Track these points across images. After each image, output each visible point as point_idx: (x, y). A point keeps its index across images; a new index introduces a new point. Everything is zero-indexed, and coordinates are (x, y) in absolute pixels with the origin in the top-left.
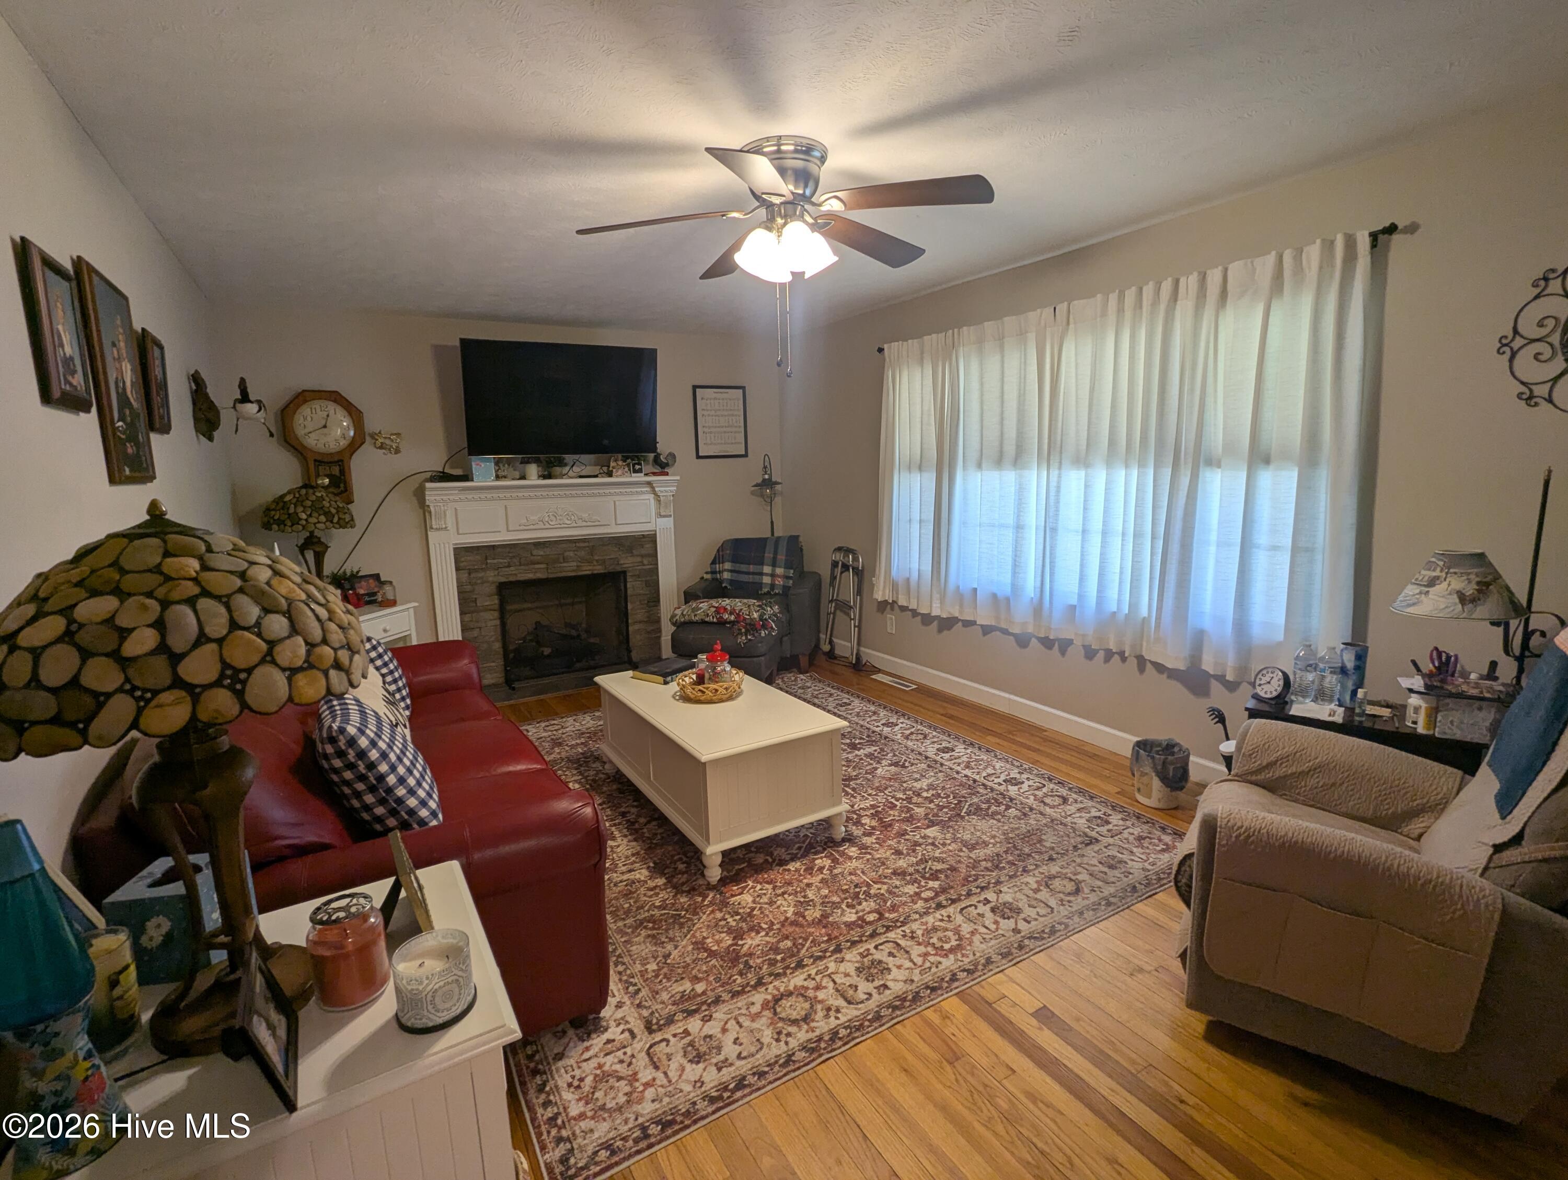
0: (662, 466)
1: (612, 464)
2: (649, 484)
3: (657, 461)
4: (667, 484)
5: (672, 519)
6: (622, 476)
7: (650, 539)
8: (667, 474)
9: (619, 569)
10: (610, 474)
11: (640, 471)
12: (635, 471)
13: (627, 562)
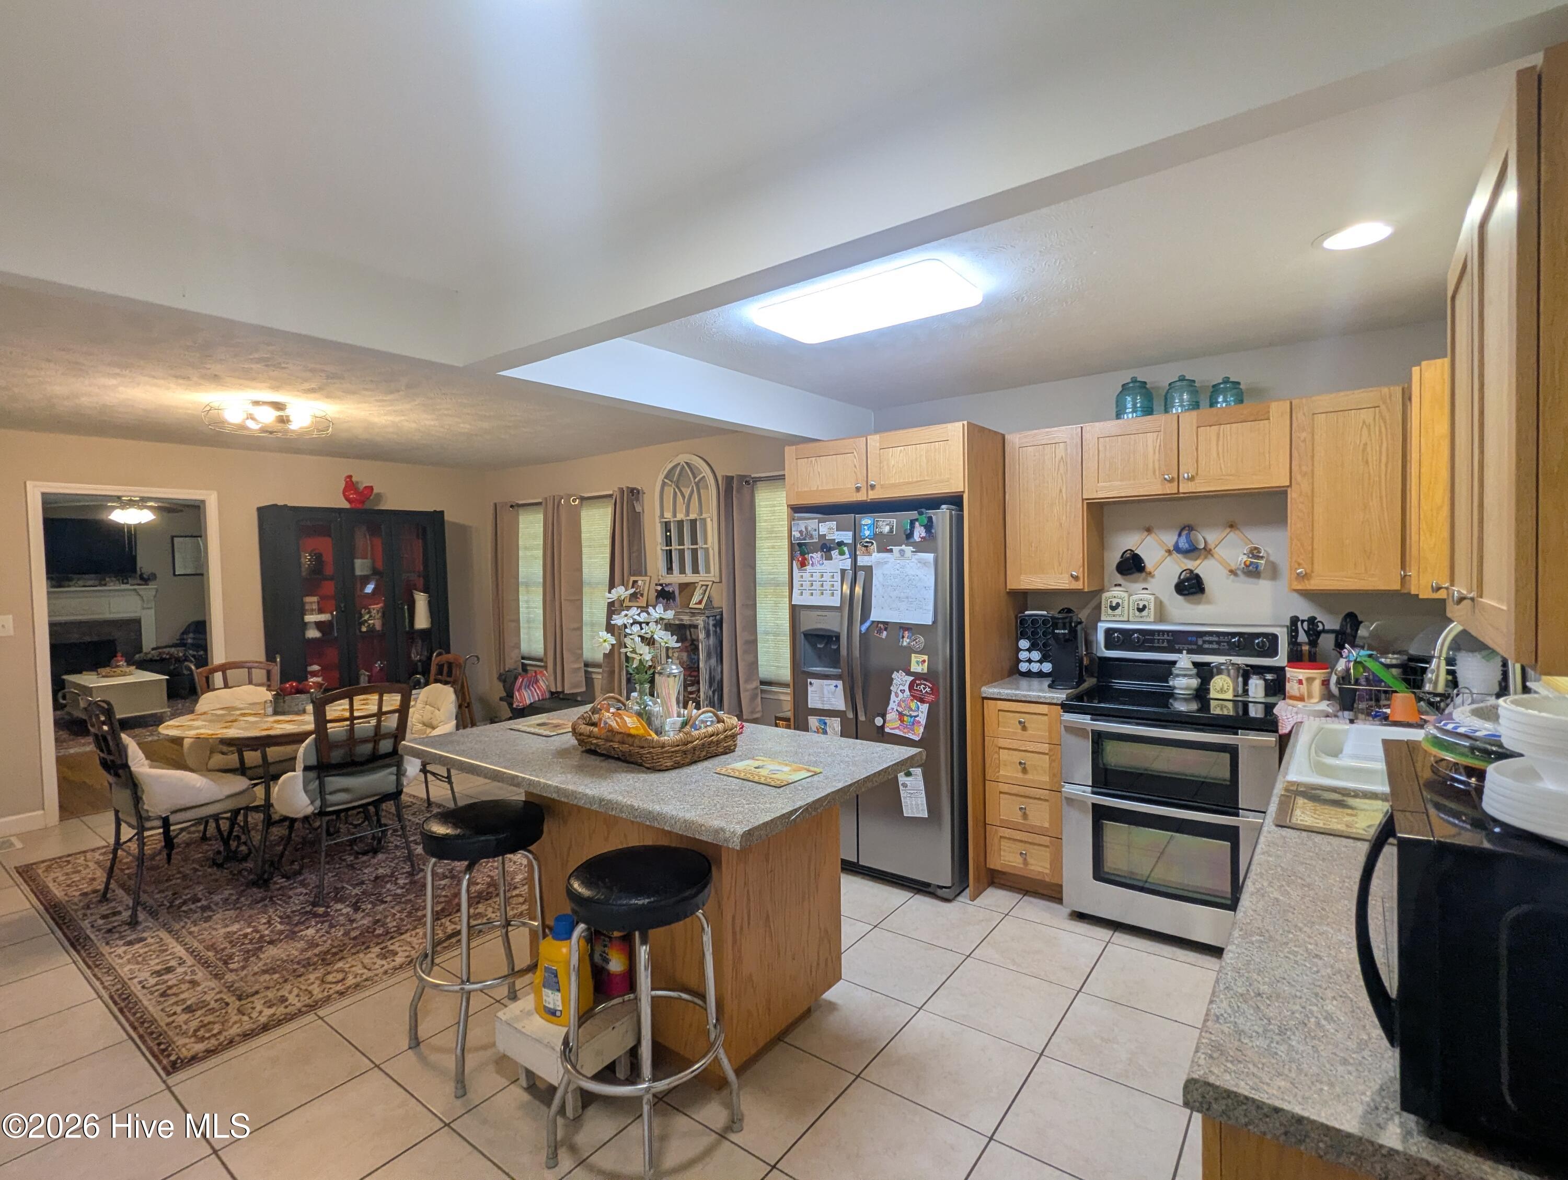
0: (145, 580)
1: (107, 579)
2: (135, 590)
3: (141, 577)
4: (148, 591)
5: (153, 611)
6: (114, 586)
7: (137, 622)
8: (147, 585)
9: (111, 638)
10: (105, 585)
11: (127, 583)
12: (123, 583)
13: (117, 634)
